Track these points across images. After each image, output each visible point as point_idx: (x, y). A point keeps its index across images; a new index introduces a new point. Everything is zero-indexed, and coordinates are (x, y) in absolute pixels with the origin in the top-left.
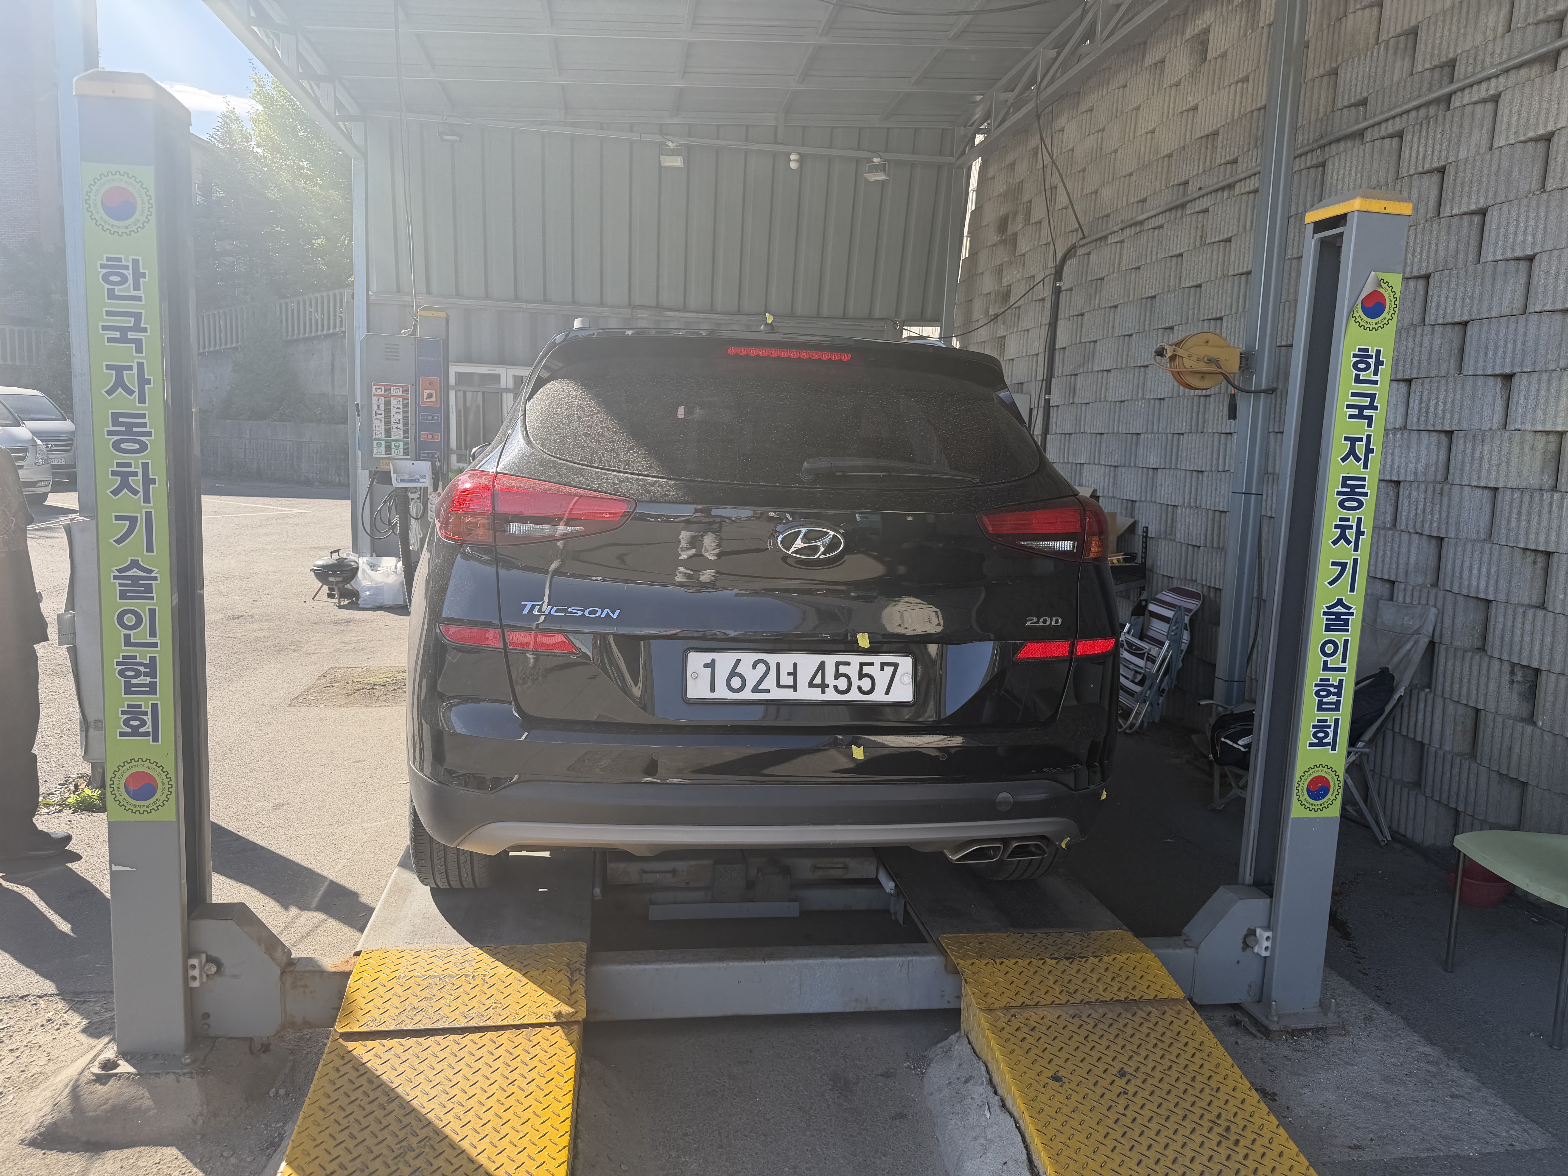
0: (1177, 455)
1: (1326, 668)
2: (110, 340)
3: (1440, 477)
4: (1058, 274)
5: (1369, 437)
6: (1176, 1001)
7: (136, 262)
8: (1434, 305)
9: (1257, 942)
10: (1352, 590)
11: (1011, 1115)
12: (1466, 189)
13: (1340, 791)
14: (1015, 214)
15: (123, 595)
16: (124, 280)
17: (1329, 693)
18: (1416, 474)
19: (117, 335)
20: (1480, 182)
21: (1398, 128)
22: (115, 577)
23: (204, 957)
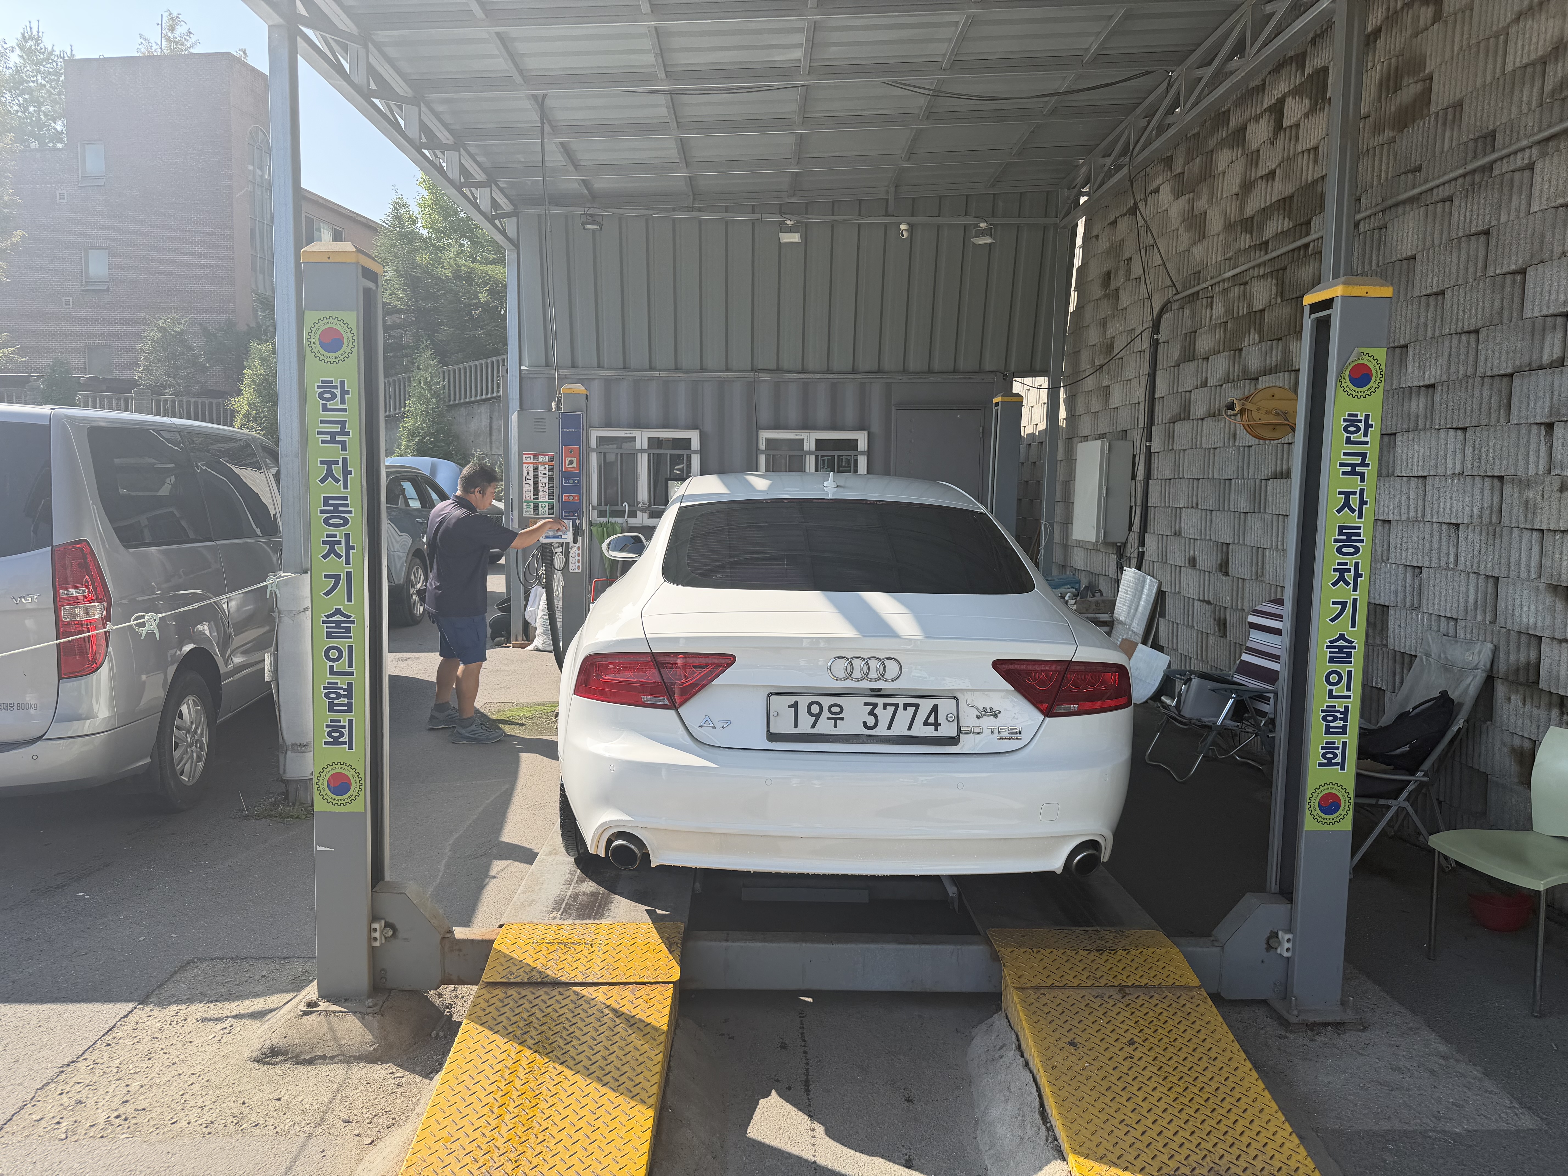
0: (1265, 499)
1: (1331, 696)
2: (323, 442)
3: (1495, 520)
4: (1156, 327)
5: (1362, 491)
6: (1190, 988)
7: (342, 383)
8: (1482, 359)
9: (1280, 943)
10: (1353, 626)
11: (1031, 1072)
12: (1507, 250)
13: (1351, 807)
14: (1117, 270)
15: (329, 635)
16: (334, 396)
17: (1336, 719)
18: (1472, 516)
19: (328, 438)
20: (1518, 245)
21: (1447, 194)
22: (324, 622)
23: (383, 922)
